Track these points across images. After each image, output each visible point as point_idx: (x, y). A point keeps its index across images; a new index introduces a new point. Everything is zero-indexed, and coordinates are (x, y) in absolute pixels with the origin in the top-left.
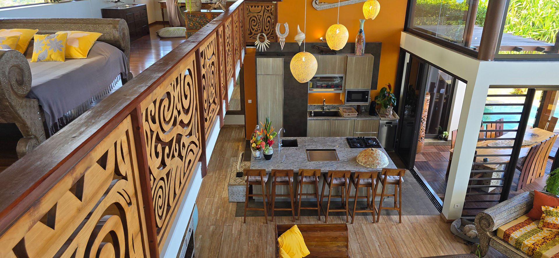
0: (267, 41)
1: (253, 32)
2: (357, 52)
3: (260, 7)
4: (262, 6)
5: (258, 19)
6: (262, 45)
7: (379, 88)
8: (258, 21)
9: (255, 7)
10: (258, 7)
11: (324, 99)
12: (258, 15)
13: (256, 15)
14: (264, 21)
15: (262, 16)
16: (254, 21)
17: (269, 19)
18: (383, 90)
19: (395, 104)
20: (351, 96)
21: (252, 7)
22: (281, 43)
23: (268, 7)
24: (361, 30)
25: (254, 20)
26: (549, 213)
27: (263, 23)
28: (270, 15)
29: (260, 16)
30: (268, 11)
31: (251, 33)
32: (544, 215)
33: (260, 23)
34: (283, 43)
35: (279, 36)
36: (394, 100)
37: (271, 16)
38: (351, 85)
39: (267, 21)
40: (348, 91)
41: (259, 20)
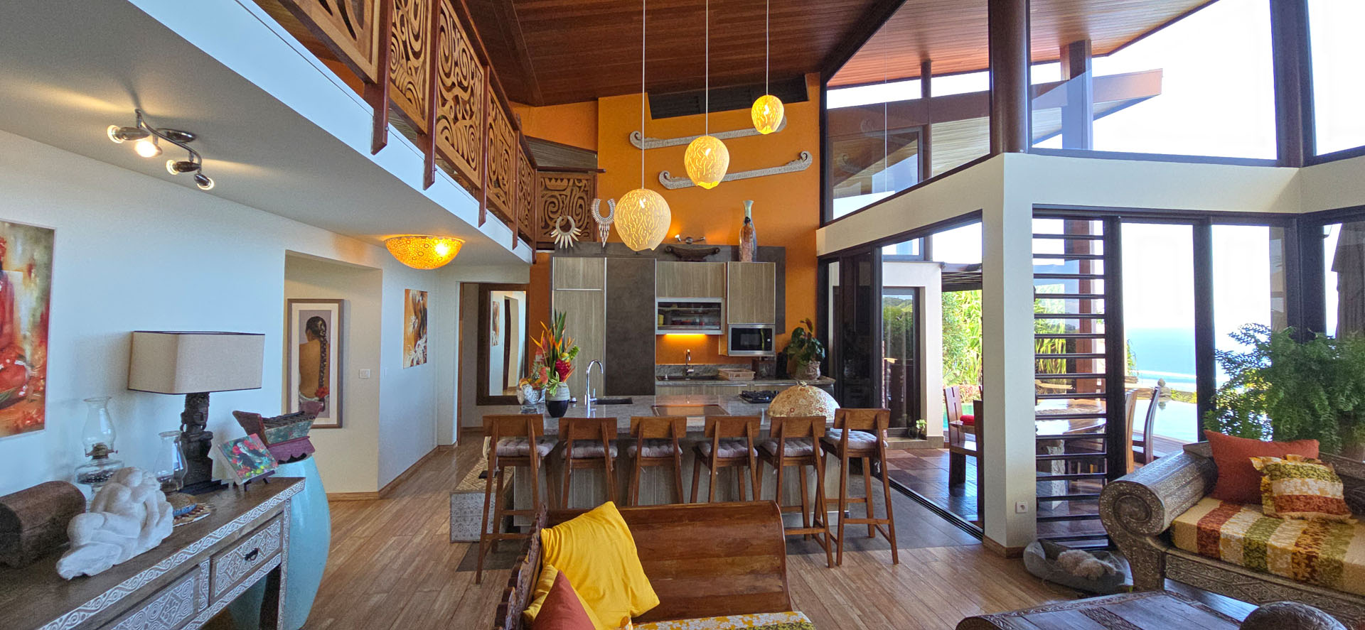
0: (575, 231)
1: (551, 224)
2: (744, 257)
3: (565, 181)
4: (569, 180)
5: (561, 202)
6: (563, 237)
7: (790, 329)
8: (561, 204)
9: (556, 180)
10: (562, 180)
11: (689, 351)
12: (560, 195)
13: (556, 193)
14: (571, 205)
15: (569, 197)
16: (553, 205)
17: (581, 202)
18: (797, 333)
19: (823, 354)
20: (740, 338)
21: (550, 179)
22: (601, 233)
23: (580, 181)
24: (747, 218)
25: (553, 203)
26: (1277, 473)
27: (571, 209)
28: (583, 195)
29: (564, 197)
30: (580, 187)
31: (547, 226)
32: (1265, 479)
33: (564, 209)
34: (605, 233)
35: (597, 220)
36: (819, 347)
37: (585, 197)
38: (737, 317)
39: (578, 205)
40: (732, 329)
41: (563, 202)
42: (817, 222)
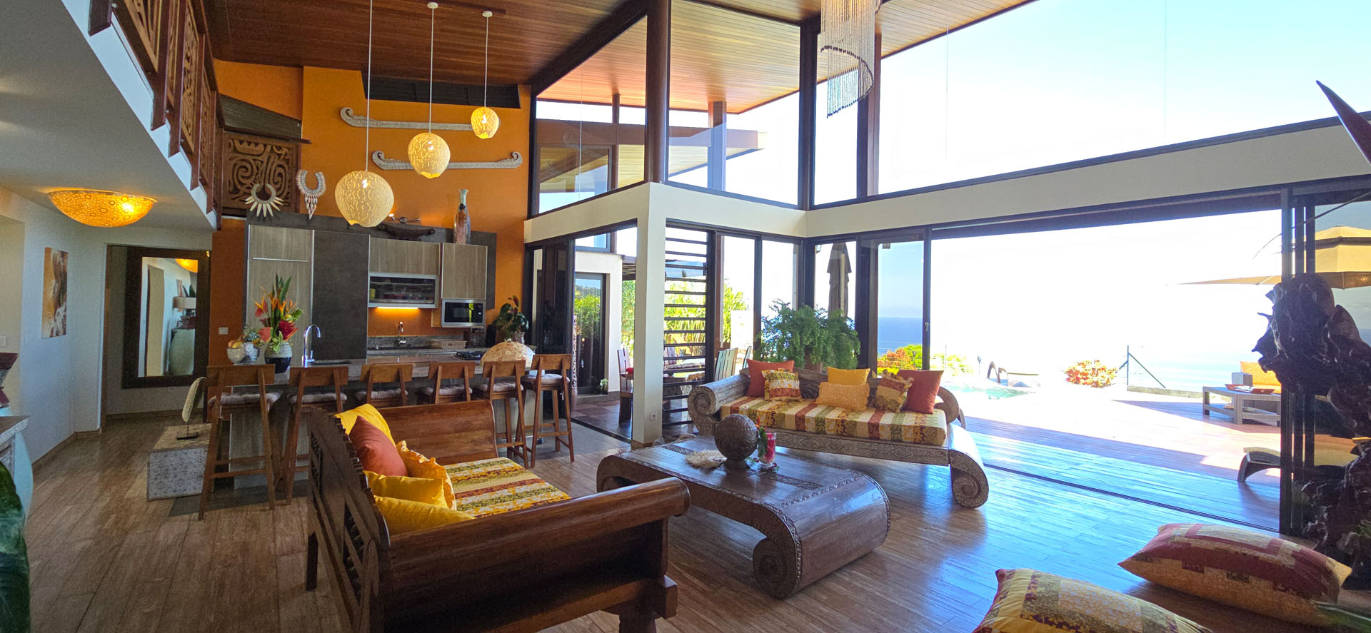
0: (275, 200)
1: (243, 189)
2: (458, 239)
3: (261, 147)
4: (265, 146)
5: (255, 167)
6: (264, 205)
7: (499, 304)
8: (255, 170)
9: (249, 143)
10: (256, 144)
11: (401, 323)
12: (254, 160)
13: (250, 158)
14: (268, 172)
15: (265, 163)
16: (245, 170)
17: (280, 170)
18: (505, 308)
19: (527, 326)
20: (454, 311)
21: (241, 142)
22: (308, 205)
23: (279, 148)
24: (462, 205)
25: (247, 169)
26: (772, 377)
27: (267, 176)
28: (283, 163)
29: (260, 163)
30: (279, 155)
31: (236, 190)
32: (767, 381)
33: (259, 175)
34: (312, 206)
35: (303, 191)
36: (524, 320)
37: (286, 166)
38: (449, 294)
39: (277, 173)
40: (446, 303)
41: (257, 168)
42: (525, 214)
